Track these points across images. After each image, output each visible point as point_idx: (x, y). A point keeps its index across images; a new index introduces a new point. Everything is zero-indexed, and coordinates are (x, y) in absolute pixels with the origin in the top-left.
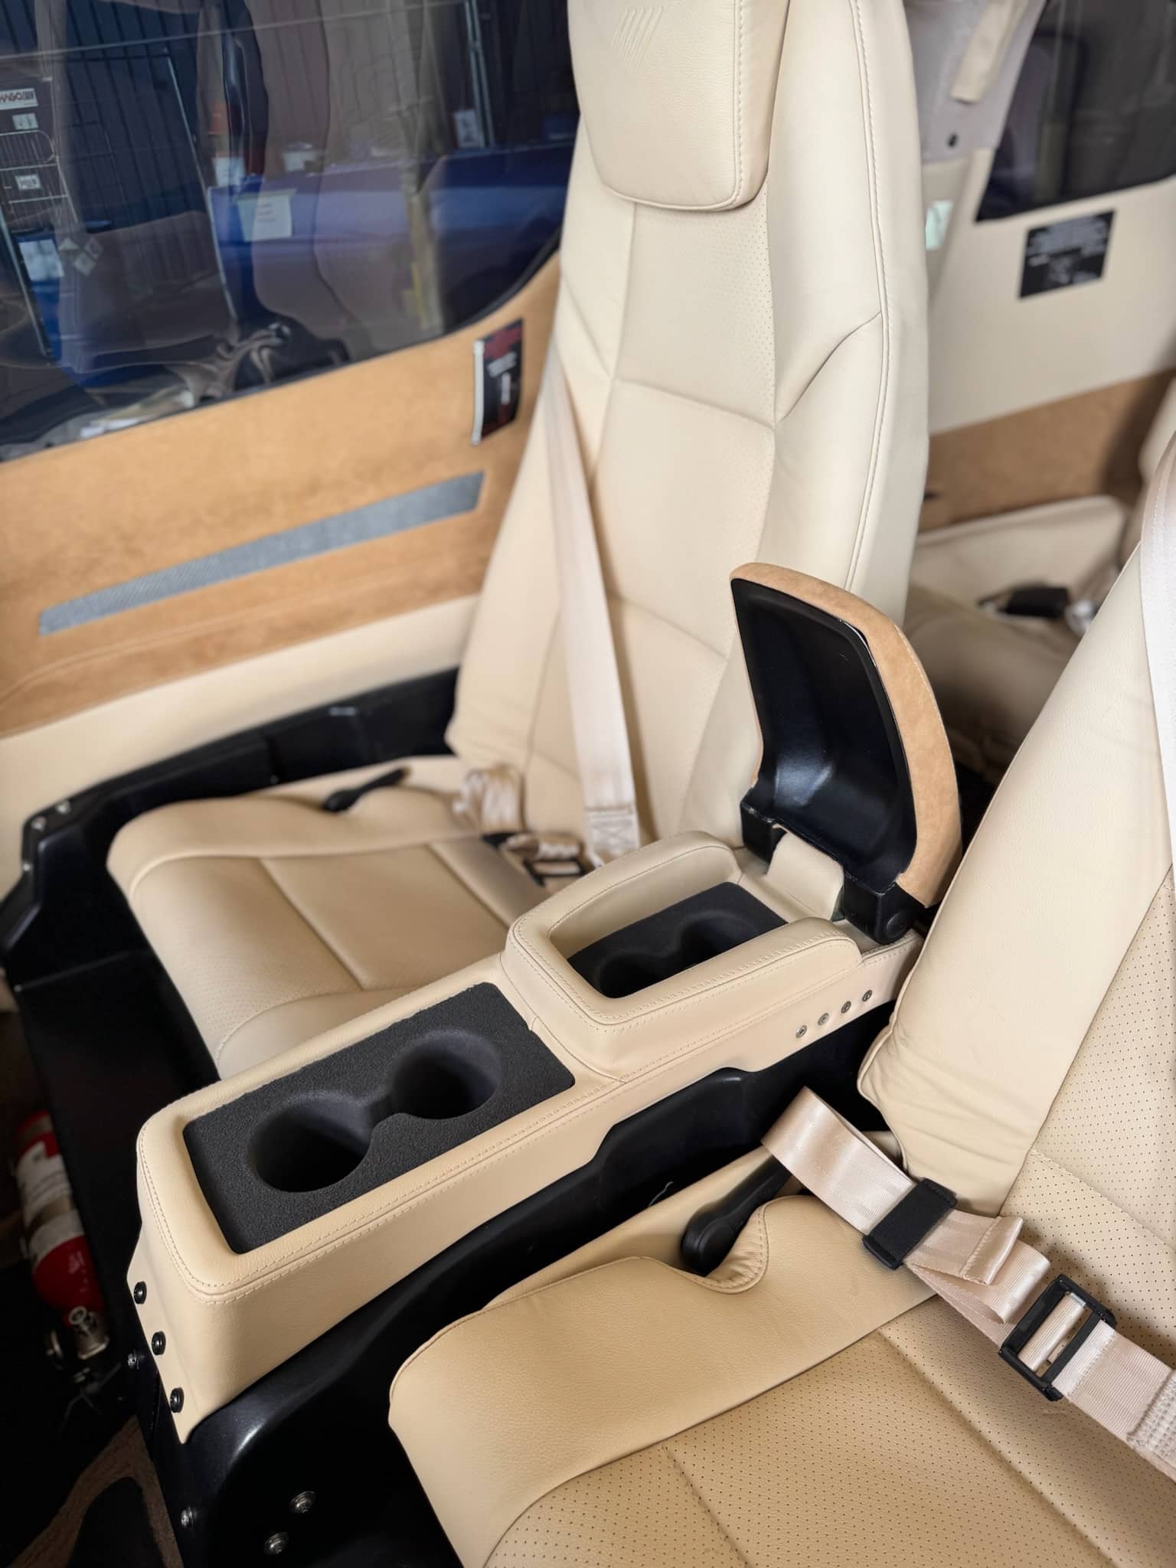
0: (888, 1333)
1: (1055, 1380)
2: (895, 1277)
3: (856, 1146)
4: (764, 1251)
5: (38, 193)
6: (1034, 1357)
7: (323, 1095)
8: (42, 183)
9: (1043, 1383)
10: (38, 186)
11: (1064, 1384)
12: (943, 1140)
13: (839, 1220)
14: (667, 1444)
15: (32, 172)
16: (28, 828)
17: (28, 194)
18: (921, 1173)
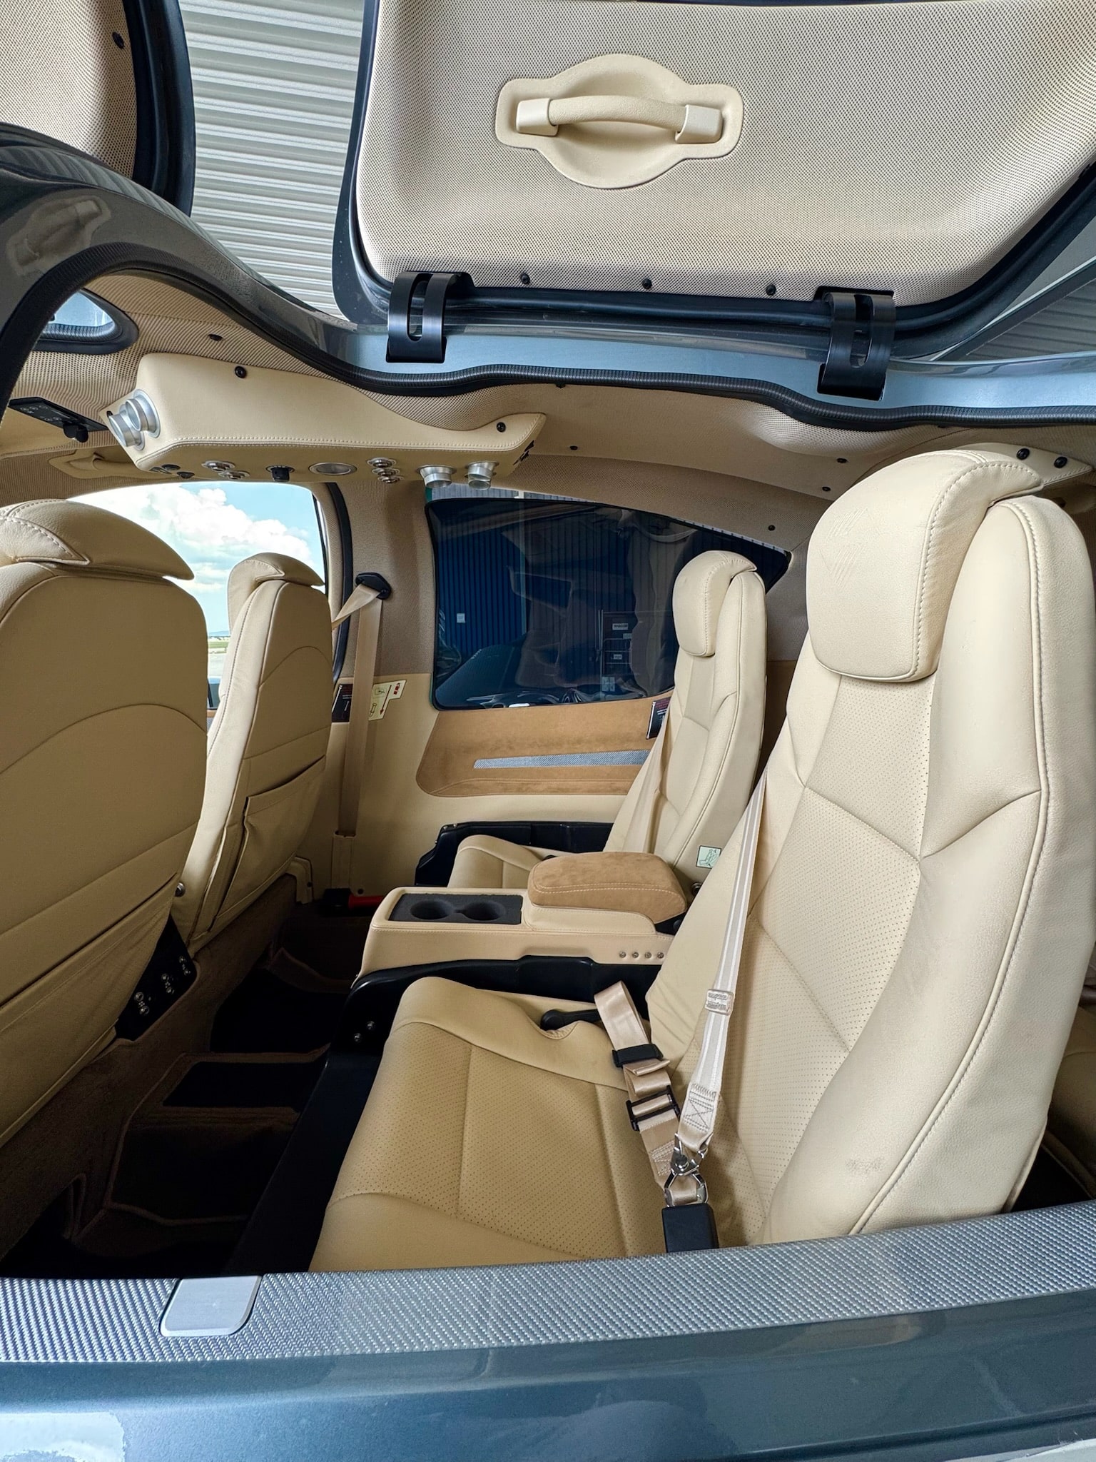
0: (597, 1087)
1: (641, 1122)
2: (616, 1071)
3: (630, 1013)
4: (568, 1033)
5: (620, 661)
6: (637, 1111)
7: (446, 902)
8: (623, 658)
9: (635, 1120)
10: (621, 658)
11: (643, 1126)
12: (670, 1031)
13: (609, 1042)
14: (473, 1046)
15: (619, 653)
16: (442, 828)
17: (617, 661)
18: (654, 1041)
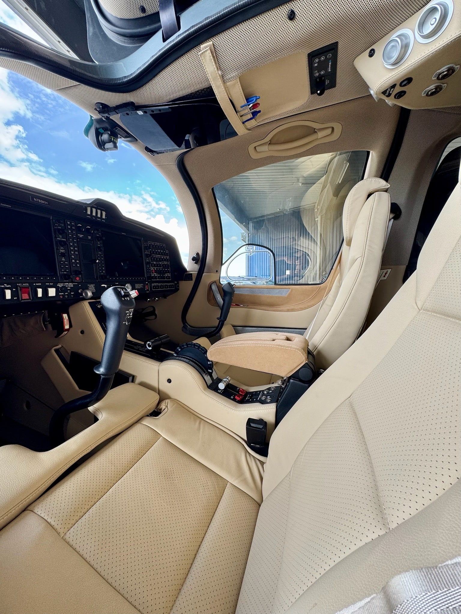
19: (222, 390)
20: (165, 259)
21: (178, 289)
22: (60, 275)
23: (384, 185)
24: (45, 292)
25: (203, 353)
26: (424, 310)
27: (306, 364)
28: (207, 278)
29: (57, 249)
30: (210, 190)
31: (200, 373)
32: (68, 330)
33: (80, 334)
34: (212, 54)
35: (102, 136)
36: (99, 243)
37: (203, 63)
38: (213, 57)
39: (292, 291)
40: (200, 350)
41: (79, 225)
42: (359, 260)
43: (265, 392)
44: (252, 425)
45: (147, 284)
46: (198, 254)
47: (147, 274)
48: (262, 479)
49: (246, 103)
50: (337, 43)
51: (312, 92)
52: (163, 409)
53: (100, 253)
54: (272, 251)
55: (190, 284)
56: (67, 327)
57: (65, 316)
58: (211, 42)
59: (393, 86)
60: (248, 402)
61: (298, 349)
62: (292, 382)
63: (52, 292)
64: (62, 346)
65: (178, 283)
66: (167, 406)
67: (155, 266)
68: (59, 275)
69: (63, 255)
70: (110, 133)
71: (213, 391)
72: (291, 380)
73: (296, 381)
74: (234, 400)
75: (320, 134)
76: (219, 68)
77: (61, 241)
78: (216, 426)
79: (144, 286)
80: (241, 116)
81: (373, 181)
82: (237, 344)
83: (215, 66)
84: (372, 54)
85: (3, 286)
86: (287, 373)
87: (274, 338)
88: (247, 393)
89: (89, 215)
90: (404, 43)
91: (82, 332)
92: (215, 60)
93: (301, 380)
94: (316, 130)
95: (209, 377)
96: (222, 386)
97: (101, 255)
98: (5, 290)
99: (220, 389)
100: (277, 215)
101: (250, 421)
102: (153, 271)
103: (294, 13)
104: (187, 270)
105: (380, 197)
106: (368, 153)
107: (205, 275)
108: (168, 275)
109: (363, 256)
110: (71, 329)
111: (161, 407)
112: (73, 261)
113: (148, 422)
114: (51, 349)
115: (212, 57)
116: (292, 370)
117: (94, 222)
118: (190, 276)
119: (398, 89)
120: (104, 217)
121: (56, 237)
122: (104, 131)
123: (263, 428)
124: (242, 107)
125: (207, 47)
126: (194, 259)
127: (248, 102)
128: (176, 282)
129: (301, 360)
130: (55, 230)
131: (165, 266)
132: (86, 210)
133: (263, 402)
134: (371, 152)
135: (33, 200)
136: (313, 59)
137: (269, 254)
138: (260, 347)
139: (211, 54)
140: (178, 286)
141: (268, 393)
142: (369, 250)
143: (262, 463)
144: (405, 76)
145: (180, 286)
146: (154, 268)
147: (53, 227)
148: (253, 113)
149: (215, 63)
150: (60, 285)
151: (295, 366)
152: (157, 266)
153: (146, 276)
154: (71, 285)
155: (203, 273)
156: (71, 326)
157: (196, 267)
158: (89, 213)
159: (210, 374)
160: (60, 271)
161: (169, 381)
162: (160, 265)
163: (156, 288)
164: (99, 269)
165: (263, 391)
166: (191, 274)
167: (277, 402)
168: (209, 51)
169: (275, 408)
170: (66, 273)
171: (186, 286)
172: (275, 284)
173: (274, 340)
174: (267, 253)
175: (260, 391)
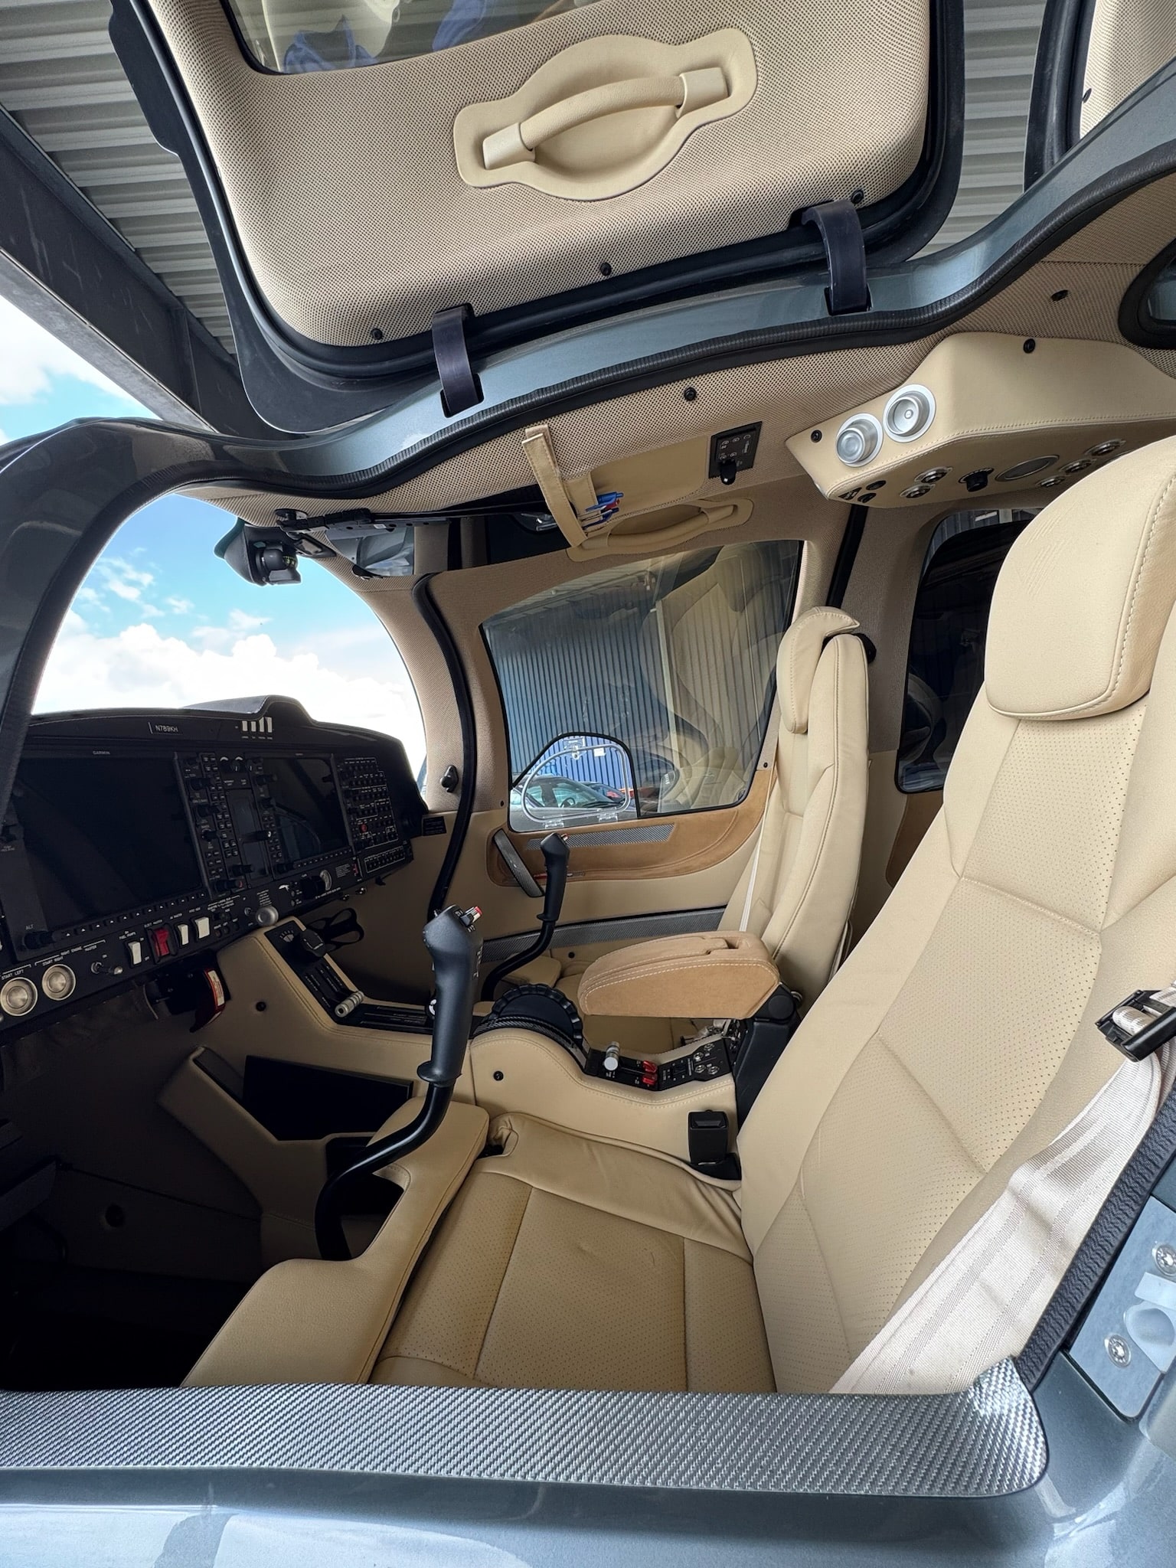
19: (612, 1071)
20: (381, 793)
21: (412, 858)
22: (212, 884)
23: (849, 623)
24: (193, 931)
25: (559, 1003)
26: (965, 877)
27: (780, 989)
28: (481, 824)
29: (196, 826)
30: (477, 630)
31: (563, 1046)
32: (223, 1007)
33: (259, 1013)
34: (547, 443)
35: (261, 556)
36: (261, 790)
37: (529, 455)
38: (549, 446)
39: (678, 827)
40: (551, 997)
41: (224, 758)
42: (829, 772)
43: (698, 1059)
44: (700, 1123)
45: (356, 861)
46: (453, 770)
47: (353, 838)
48: (739, 1221)
49: (597, 503)
50: (760, 424)
51: (711, 476)
52: (505, 1137)
53: (266, 813)
54: (618, 742)
55: (442, 841)
56: (220, 1001)
57: (212, 975)
58: (546, 426)
59: (858, 490)
60: (670, 1085)
61: (761, 963)
62: (759, 1028)
63: (204, 927)
64: (206, 1048)
65: (409, 843)
66: (511, 1129)
67: (364, 815)
68: (207, 884)
69: (208, 836)
70: (281, 549)
71: (596, 1078)
72: (755, 1023)
73: (763, 1024)
74: (642, 1086)
75: (712, 517)
76: (557, 461)
77: (199, 806)
78: (622, 1148)
79: (350, 868)
80: (582, 521)
81: (829, 617)
82: (643, 973)
83: (550, 460)
84: (816, 437)
85: (123, 937)
86: (746, 1012)
87: (707, 948)
88: (661, 1068)
89: (245, 733)
90: (869, 434)
91: (261, 1006)
92: (550, 450)
93: (773, 1020)
94: (702, 510)
95: (578, 1050)
96: (611, 1064)
97: (269, 817)
98: (130, 945)
99: (608, 1071)
100: (554, 605)
101: (693, 1117)
102: (363, 828)
103: (695, 392)
104: (430, 808)
105: (845, 644)
106: (801, 544)
107: (476, 816)
108: (391, 829)
109: (835, 764)
110: (230, 1003)
111: (500, 1134)
112: (227, 845)
113: (492, 1166)
114: (187, 1057)
115: (546, 448)
116: (756, 1005)
117: (254, 745)
118: (439, 823)
119: (864, 492)
120: (270, 730)
121: (190, 800)
122: (267, 544)
123: (721, 1125)
124: (587, 510)
125: (537, 432)
126: (446, 783)
127: (599, 503)
128: (405, 843)
129: (769, 981)
130: (186, 782)
131: (381, 809)
132: (241, 726)
133: (705, 1077)
134: (806, 542)
135: (154, 730)
136: (719, 441)
137: (618, 753)
138: (689, 970)
139: (544, 444)
140: (411, 851)
141: (703, 1059)
142: (845, 752)
143: (730, 1193)
144: (876, 478)
145: (415, 850)
146: (362, 820)
147: (183, 777)
148: (604, 516)
149: (551, 454)
150: (212, 908)
151: (761, 995)
152: (369, 814)
153: (351, 844)
154: (229, 902)
155: (470, 813)
156: (227, 997)
157: (453, 800)
158: (245, 728)
159: (579, 1044)
160: (209, 875)
161: (498, 1076)
162: (374, 809)
163: (374, 867)
164: (271, 851)
165: (691, 1057)
166: (442, 818)
167: (731, 1071)
168: (542, 439)
169: (733, 1082)
170: (218, 877)
171: (432, 849)
172: (639, 816)
173: (709, 953)
174: (613, 750)
175: (685, 1059)
